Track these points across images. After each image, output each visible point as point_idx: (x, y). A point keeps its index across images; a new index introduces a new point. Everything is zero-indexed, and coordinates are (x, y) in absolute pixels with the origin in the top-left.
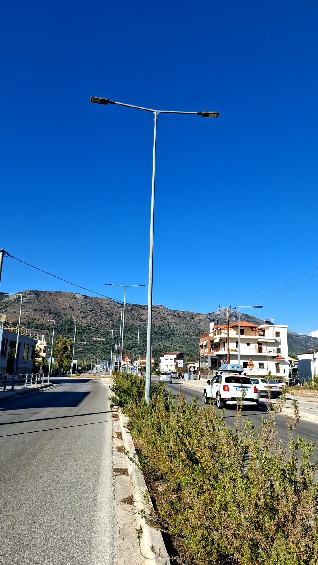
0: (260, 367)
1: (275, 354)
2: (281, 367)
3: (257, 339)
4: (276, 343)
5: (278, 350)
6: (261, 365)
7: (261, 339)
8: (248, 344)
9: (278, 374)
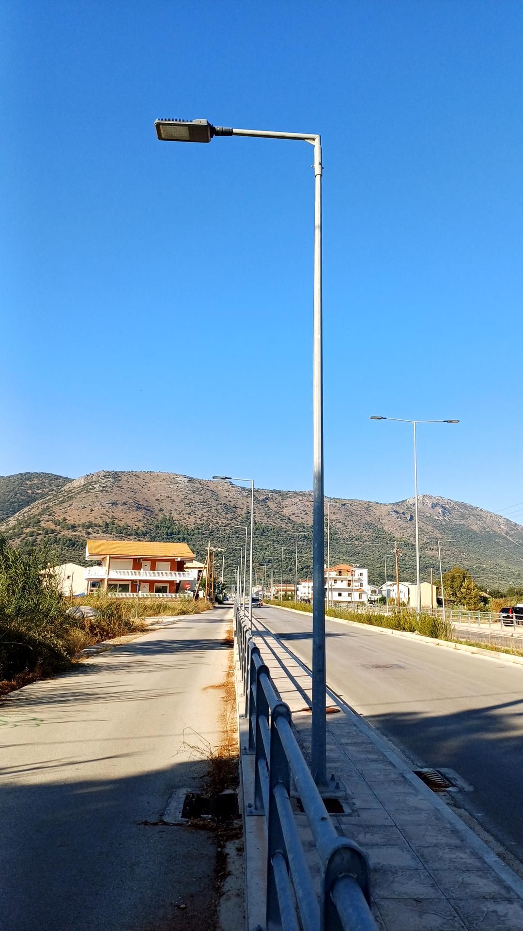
0: (349, 596)
1: (360, 587)
2: (363, 595)
3: (347, 578)
4: (360, 580)
5: (362, 585)
6: (350, 595)
7: (350, 578)
8: (342, 581)
9: (360, 600)
